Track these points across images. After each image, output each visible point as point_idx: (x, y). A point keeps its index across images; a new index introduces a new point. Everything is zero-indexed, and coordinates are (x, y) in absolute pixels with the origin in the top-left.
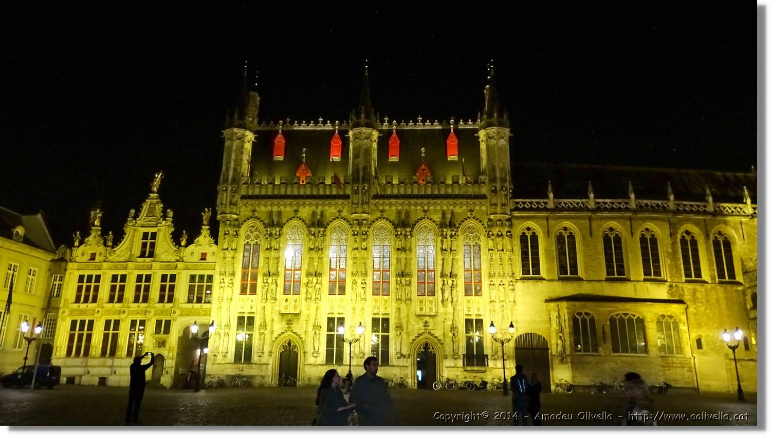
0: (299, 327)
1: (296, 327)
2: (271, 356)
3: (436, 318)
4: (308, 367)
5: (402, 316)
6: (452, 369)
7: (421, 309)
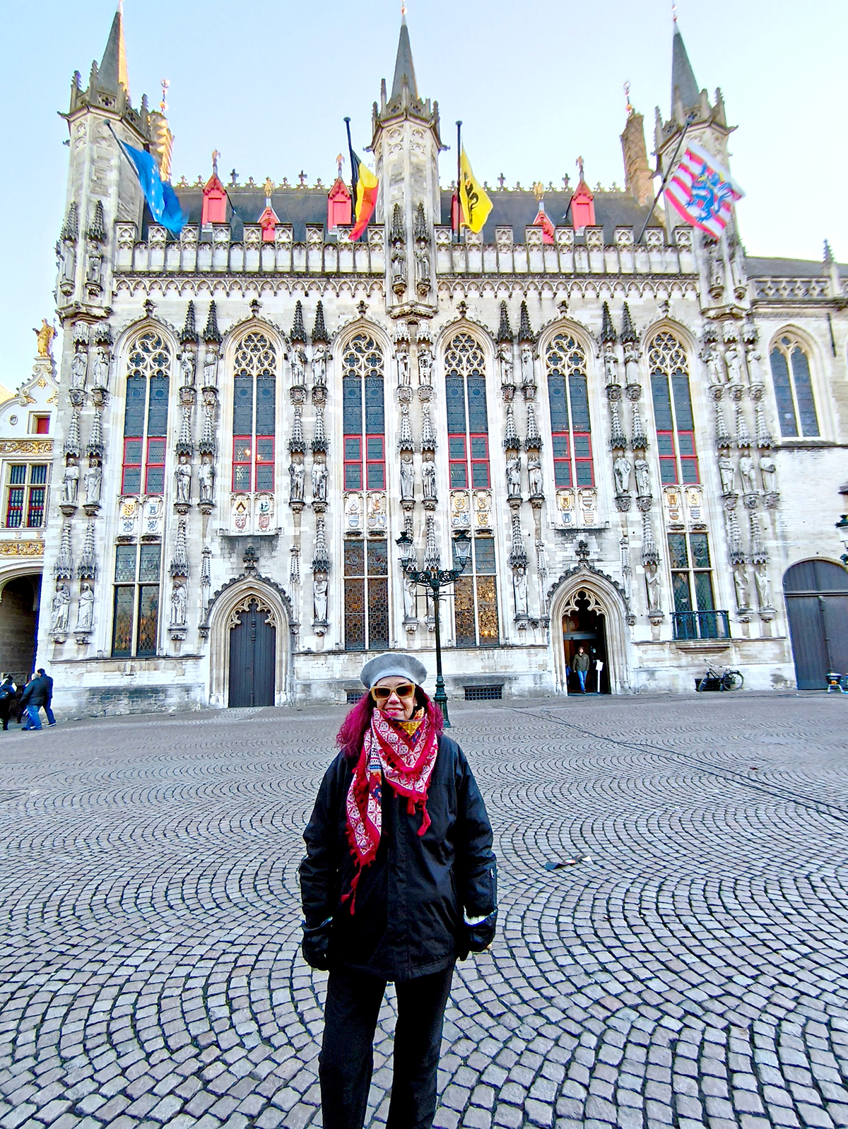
0: (274, 567)
1: (267, 567)
2: (205, 637)
3: (603, 534)
4: (302, 658)
5: (524, 532)
6: (650, 647)
7: (567, 515)
